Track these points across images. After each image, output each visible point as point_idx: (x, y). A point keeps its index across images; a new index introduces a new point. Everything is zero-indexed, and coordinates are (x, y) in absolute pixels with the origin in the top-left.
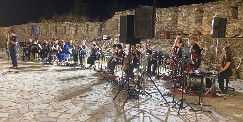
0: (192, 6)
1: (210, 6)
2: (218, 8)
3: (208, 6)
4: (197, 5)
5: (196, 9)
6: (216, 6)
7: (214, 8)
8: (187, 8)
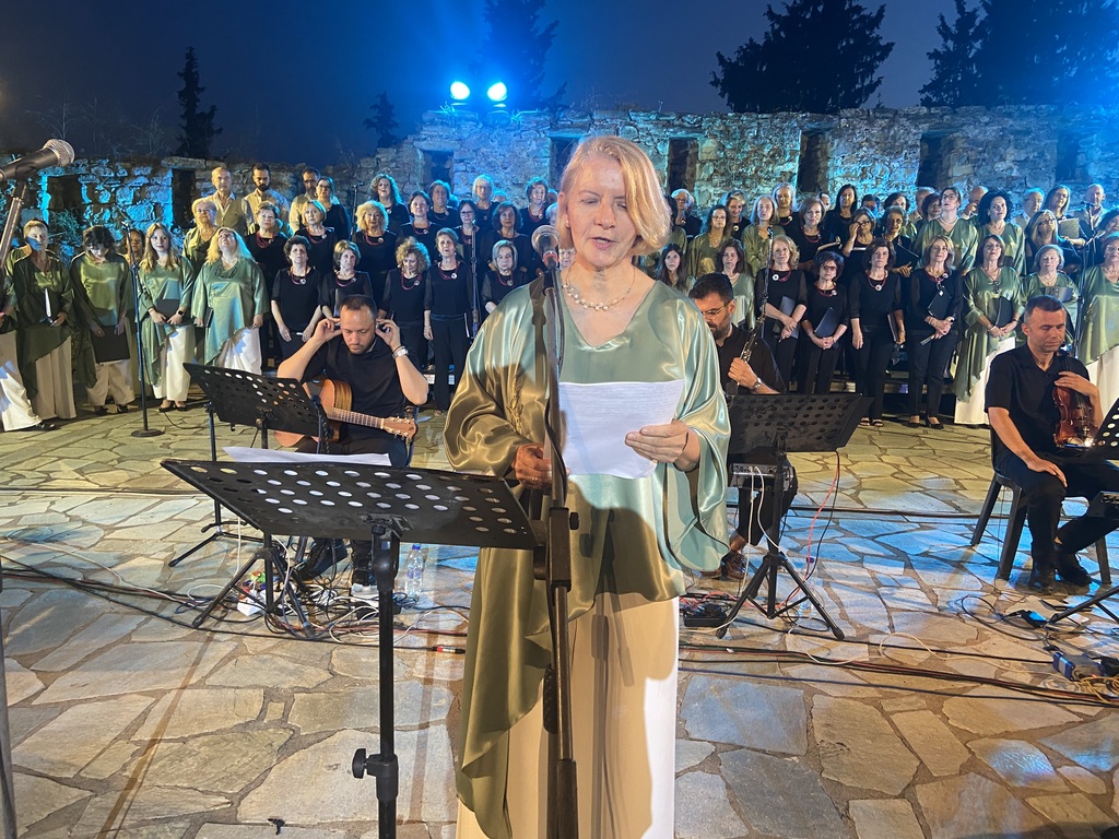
2: (1019, 132)
3: (976, 122)
5: (923, 127)
7: (1003, 130)
8: (880, 122)
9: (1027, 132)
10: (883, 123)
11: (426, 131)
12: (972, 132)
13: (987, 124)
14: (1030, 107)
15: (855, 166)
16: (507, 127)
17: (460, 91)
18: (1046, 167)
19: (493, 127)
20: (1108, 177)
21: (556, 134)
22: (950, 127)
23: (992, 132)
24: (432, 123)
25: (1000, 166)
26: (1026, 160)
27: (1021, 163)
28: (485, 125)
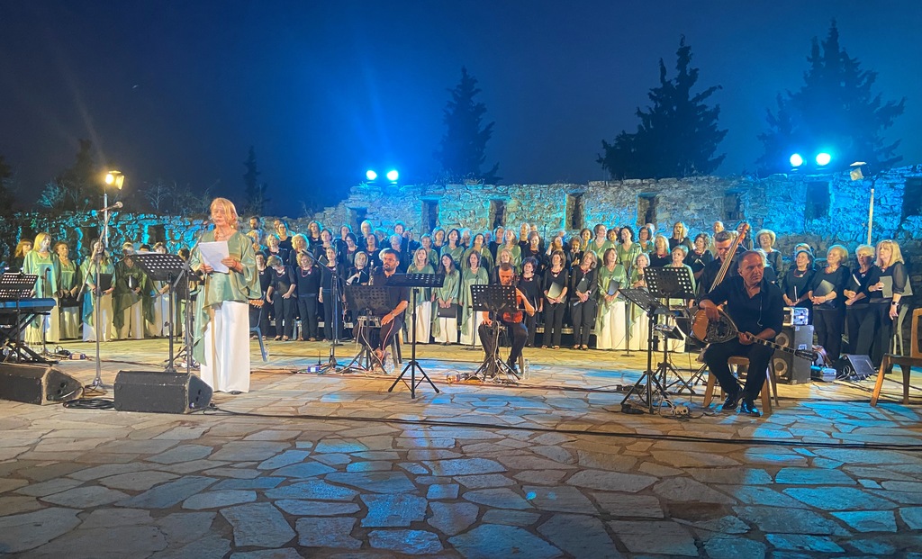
0: (628, 185)
1: (676, 186)
2: (697, 193)
3: (670, 187)
4: (639, 181)
5: (639, 191)
6: (692, 187)
7: (687, 191)
8: (612, 188)
9: (703, 192)
10: (615, 189)
11: (352, 197)
12: (668, 193)
13: (676, 188)
14: (705, 178)
15: (598, 214)
16: (398, 194)
17: (371, 175)
18: (715, 213)
19: (389, 195)
20: (755, 218)
21: (425, 198)
22: (654, 190)
23: (680, 193)
24: (355, 193)
25: (687, 213)
26: (702, 209)
27: (700, 211)
28: (385, 193)
